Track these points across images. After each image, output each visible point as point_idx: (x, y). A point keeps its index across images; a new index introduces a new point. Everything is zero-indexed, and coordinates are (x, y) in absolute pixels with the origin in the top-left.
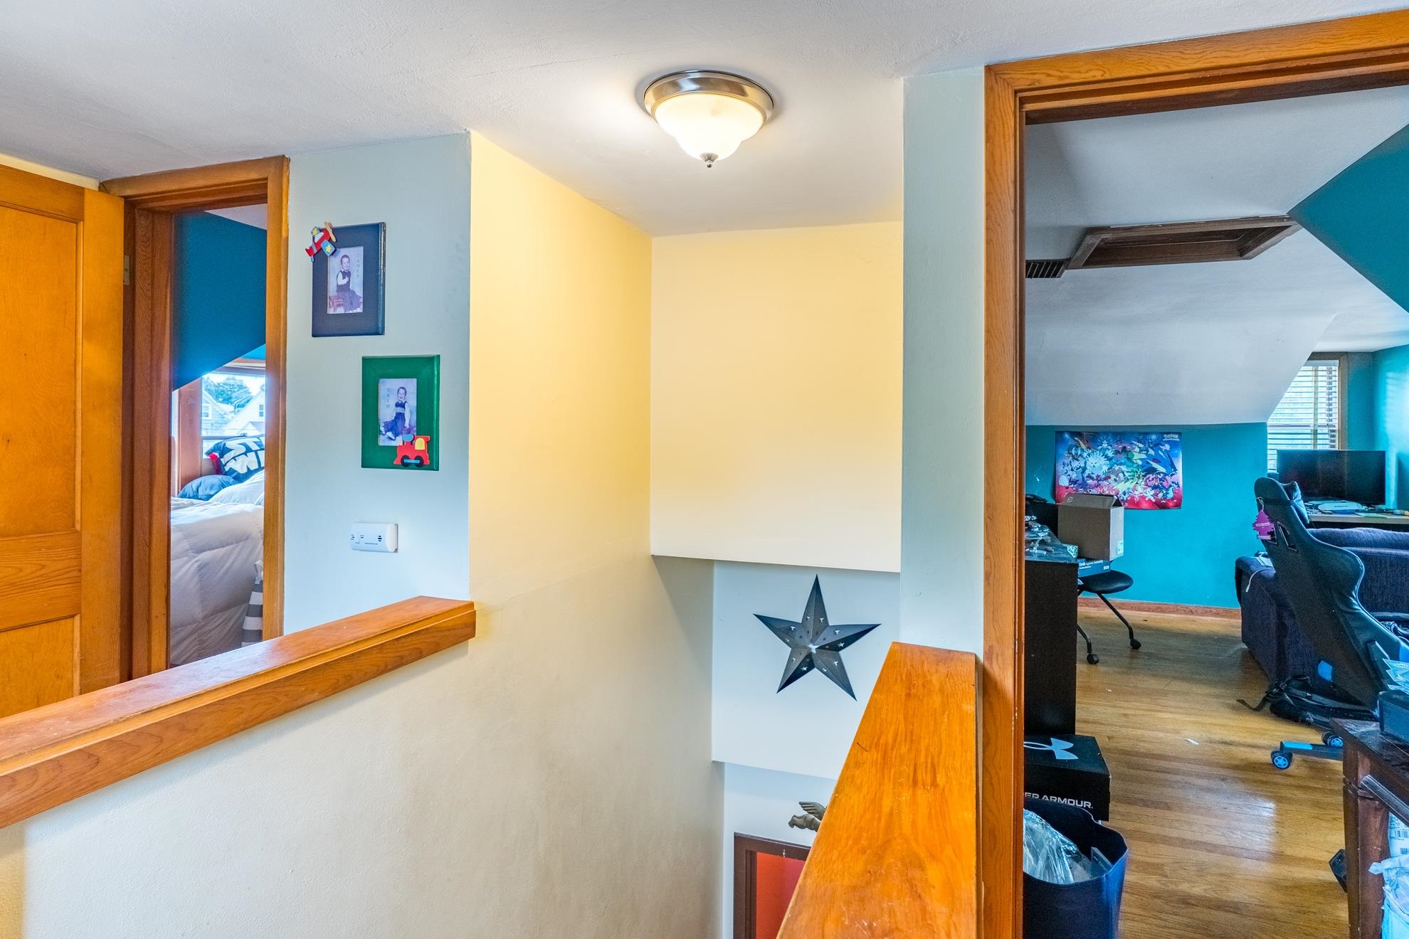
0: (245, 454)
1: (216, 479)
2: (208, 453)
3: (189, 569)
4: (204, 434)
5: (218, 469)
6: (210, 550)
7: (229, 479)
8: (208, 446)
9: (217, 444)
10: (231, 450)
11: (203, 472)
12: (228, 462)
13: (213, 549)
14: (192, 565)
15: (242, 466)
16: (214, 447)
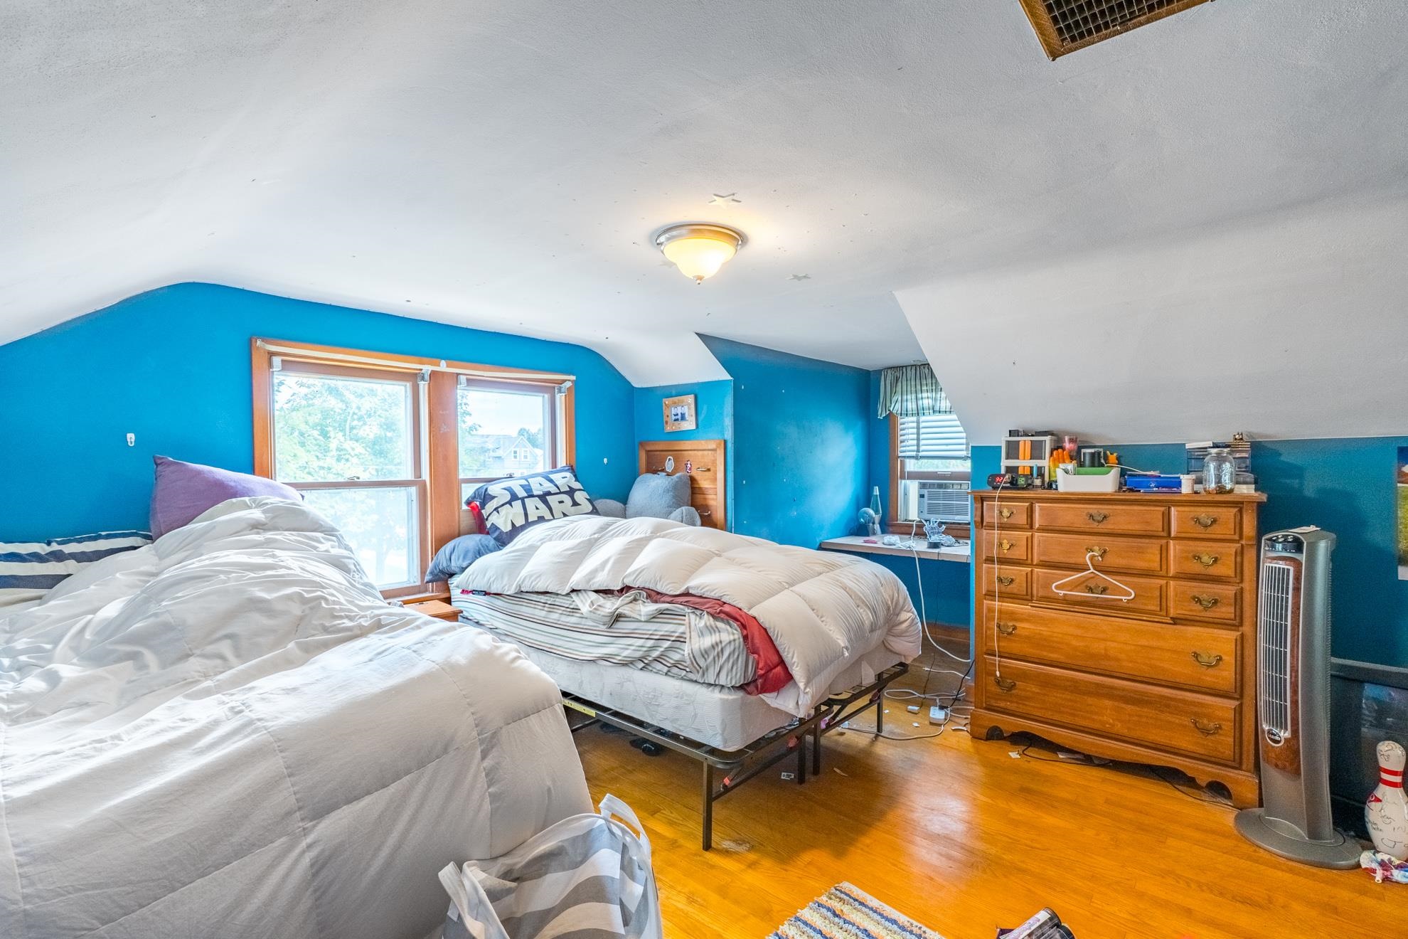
0: (509, 503)
1: (473, 541)
2: (468, 503)
3: (287, 874)
4: (462, 476)
5: (480, 526)
6: (349, 801)
7: (489, 540)
8: (468, 491)
9: (477, 489)
10: (495, 497)
11: (462, 532)
12: (489, 515)
13: (357, 798)
14: (297, 861)
15: (505, 522)
16: (475, 493)
